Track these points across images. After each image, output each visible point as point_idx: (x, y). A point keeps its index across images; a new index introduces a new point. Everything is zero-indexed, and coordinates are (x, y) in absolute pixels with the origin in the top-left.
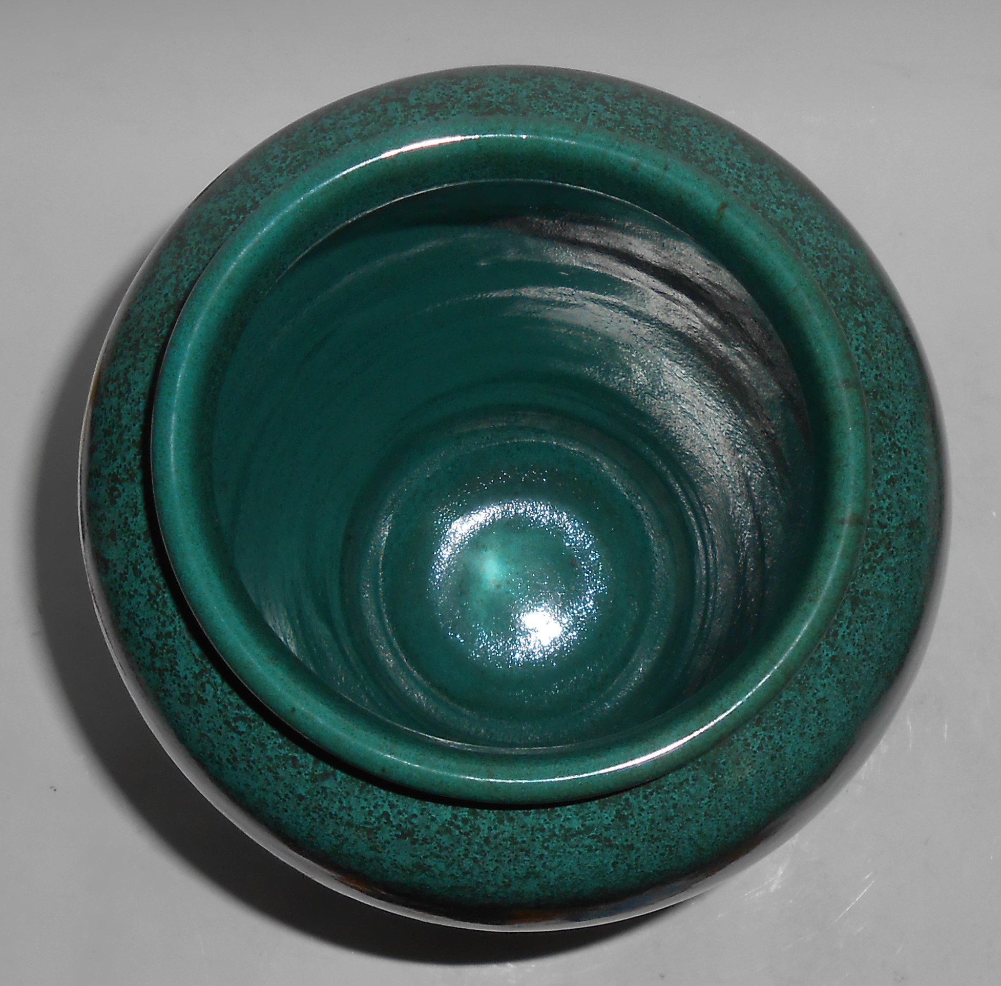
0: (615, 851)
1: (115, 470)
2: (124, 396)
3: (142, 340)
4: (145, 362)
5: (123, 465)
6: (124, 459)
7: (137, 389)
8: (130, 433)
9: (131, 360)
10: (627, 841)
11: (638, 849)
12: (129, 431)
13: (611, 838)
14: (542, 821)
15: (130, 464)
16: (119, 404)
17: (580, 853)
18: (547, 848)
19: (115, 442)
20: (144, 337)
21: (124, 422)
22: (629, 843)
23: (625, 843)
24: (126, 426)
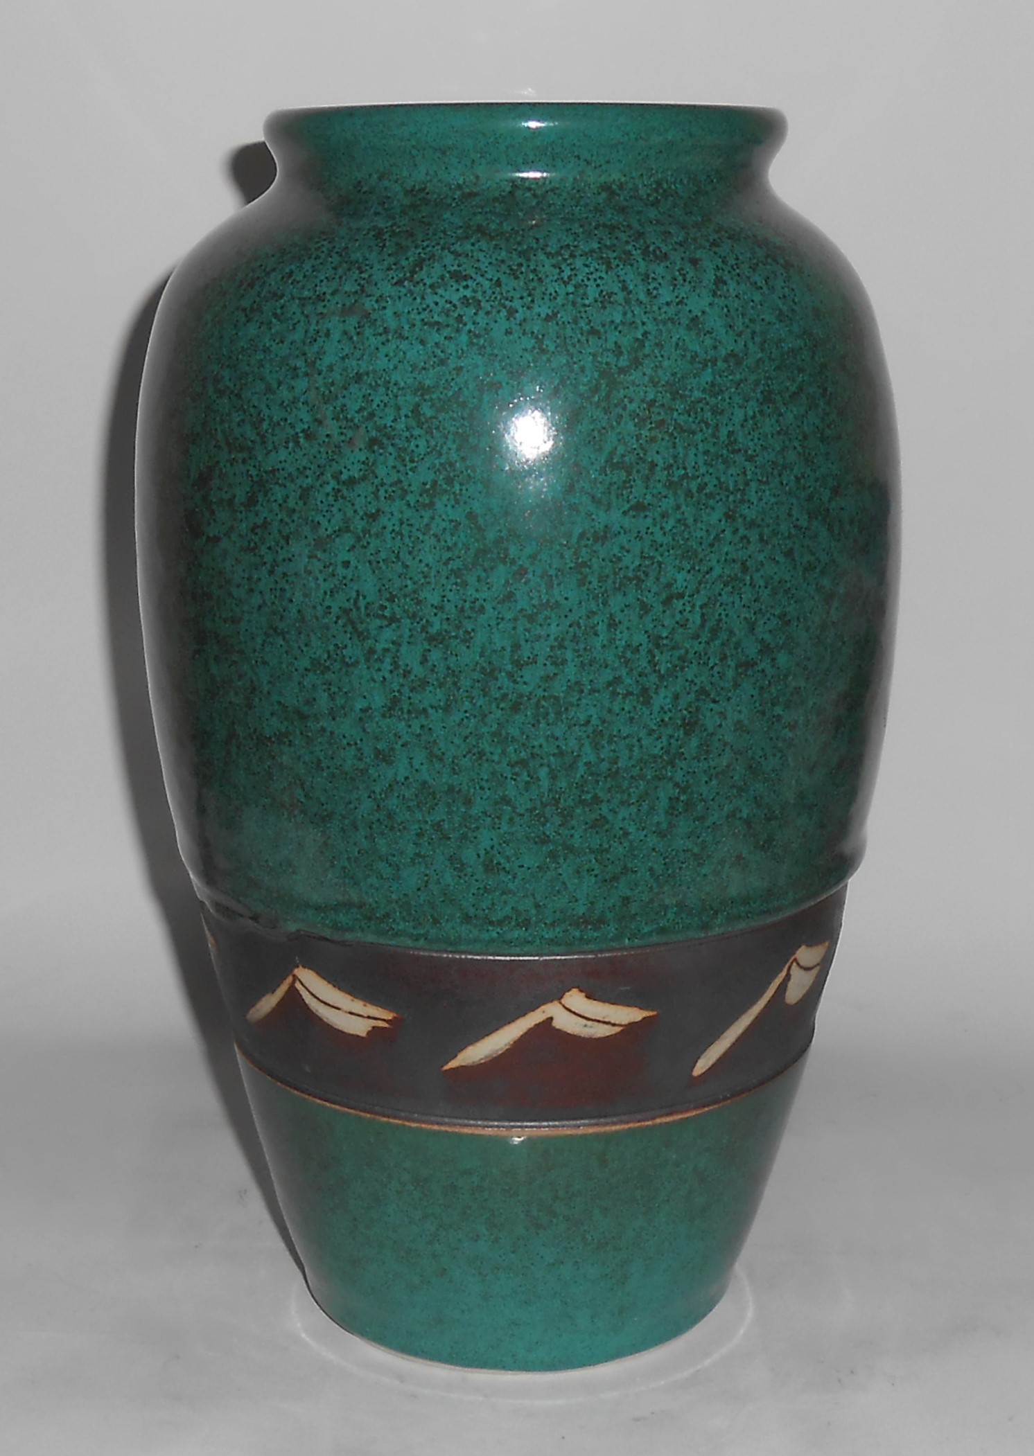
1: (639, 252)
2: (573, 251)
3: (519, 249)
4: (538, 236)
5: (633, 243)
6: (627, 242)
7: (564, 238)
8: (604, 237)
9: (540, 253)
12: (602, 239)
15: (630, 236)
16: (581, 256)
19: (615, 255)
20: (515, 247)
21: (595, 246)
24: (599, 243)
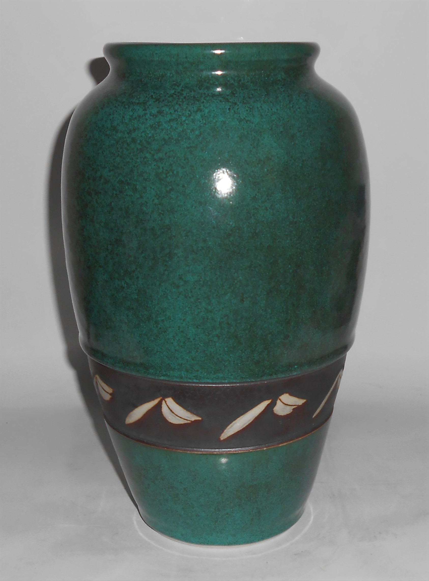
0: (230, 104)
10: (234, 101)
11: (238, 105)
13: (229, 99)
14: (205, 91)
17: (217, 102)
18: (206, 100)
22: (235, 102)
23: (234, 102)
